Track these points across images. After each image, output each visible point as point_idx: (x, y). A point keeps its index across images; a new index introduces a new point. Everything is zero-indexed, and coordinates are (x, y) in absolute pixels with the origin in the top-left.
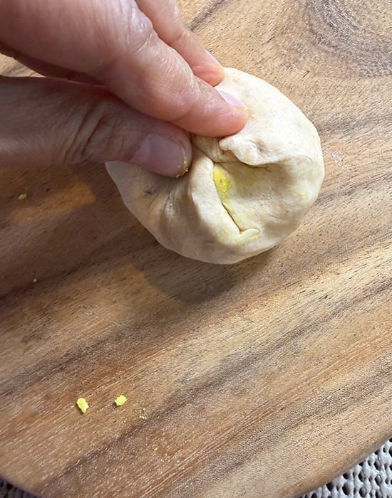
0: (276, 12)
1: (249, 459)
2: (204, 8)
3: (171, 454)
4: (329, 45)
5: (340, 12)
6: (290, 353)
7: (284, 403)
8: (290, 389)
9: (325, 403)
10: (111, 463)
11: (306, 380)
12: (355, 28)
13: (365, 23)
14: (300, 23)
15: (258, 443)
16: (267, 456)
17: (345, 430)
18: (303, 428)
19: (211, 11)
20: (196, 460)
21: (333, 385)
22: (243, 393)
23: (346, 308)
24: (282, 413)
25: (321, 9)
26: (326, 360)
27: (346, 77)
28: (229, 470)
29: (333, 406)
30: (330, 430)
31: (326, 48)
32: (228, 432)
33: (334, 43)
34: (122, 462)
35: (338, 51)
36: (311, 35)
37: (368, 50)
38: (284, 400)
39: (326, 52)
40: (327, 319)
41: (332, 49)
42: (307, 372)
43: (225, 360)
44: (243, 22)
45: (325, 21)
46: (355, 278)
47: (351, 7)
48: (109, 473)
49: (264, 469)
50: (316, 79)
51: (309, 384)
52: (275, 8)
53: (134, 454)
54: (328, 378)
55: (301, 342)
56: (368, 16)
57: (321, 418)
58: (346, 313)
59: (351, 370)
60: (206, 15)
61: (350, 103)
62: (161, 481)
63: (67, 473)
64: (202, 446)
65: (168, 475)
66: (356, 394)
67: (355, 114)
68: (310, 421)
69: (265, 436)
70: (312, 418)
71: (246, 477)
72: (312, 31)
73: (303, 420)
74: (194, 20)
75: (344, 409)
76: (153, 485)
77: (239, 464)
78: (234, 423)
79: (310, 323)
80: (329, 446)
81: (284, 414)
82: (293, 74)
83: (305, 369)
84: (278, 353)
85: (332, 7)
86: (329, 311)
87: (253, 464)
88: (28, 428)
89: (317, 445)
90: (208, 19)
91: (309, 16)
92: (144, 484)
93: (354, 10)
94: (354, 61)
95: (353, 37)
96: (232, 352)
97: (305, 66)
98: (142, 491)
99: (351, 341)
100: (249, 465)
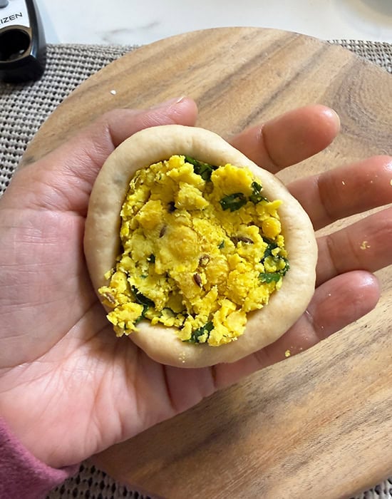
1: (313, 459)
4: (353, 133)
5: (360, 109)
6: (340, 372)
7: (338, 413)
8: (342, 401)
9: (373, 414)
11: (355, 394)
12: (372, 120)
13: (380, 117)
15: (319, 446)
16: (326, 457)
18: (355, 434)
19: (261, 110)
20: (269, 459)
21: (377, 398)
22: (304, 404)
23: (383, 335)
24: (337, 421)
25: (345, 107)
26: (370, 378)
28: (297, 468)
29: (379, 416)
30: (378, 436)
31: (351, 136)
32: (294, 436)
33: (357, 132)
35: (361, 138)
37: (383, 137)
38: (338, 410)
39: (351, 138)
40: (368, 344)
41: (356, 137)
42: (355, 388)
43: (288, 378)
45: (349, 116)
46: (388, 311)
47: (368, 105)
49: (326, 467)
50: (345, 158)
51: (357, 398)
54: (372, 392)
55: (349, 362)
56: (382, 112)
57: (369, 425)
58: (383, 339)
60: (258, 113)
62: (242, 475)
64: (272, 448)
65: (246, 472)
68: (361, 427)
69: (325, 440)
70: (362, 425)
71: (311, 475)
73: (355, 426)
74: (249, 117)
75: (389, 419)
76: (235, 479)
77: (305, 463)
78: (298, 429)
79: (355, 348)
80: (378, 449)
81: (339, 422)
82: (327, 155)
83: (353, 385)
84: (330, 371)
85: (354, 106)
86: (369, 338)
87: (316, 463)
89: (368, 448)
90: (260, 116)
92: (228, 478)
93: (371, 108)
94: (373, 145)
95: (372, 128)
96: (293, 370)
97: (336, 149)
98: (226, 484)
100: (313, 464)
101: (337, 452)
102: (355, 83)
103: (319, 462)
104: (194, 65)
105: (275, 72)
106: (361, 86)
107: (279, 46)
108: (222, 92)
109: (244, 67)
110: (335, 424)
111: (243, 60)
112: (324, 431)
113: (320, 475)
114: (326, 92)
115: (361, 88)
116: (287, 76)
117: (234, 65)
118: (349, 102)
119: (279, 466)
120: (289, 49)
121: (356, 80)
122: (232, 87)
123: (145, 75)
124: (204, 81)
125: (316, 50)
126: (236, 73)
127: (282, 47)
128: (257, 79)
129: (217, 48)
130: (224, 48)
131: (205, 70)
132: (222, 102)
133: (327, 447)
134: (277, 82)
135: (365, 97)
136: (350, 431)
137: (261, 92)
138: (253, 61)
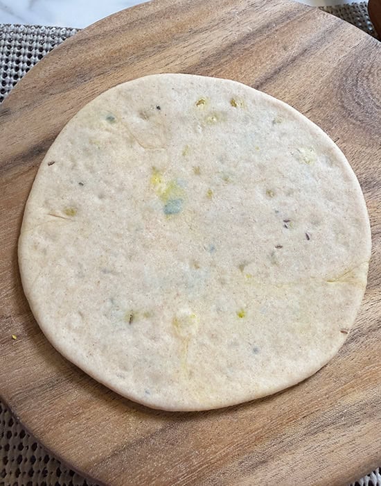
0: (314, 89)
1: (273, 458)
2: (256, 81)
3: (205, 448)
4: (356, 119)
5: (366, 94)
7: (305, 413)
8: (311, 401)
9: (342, 416)
10: (152, 451)
11: (326, 394)
14: (334, 100)
15: (281, 445)
16: (288, 458)
17: (358, 441)
18: (321, 436)
20: (227, 455)
21: (349, 400)
23: (363, 335)
24: (303, 421)
25: (351, 90)
26: (344, 378)
27: (369, 145)
28: (254, 467)
29: (348, 419)
30: (344, 440)
31: (354, 121)
32: (256, 433)
33: (360, 118)
34: (162, 451)
35: (363, 125)
36: (342, 110)
38: (305, 409)
39: (354, 124)
41: (358, 123)
42: (326, 387)
44: (287, 95)
45: (354, 100)
46: (371, 310)
47: (375, 91)
48: (150, 459)
49: (286, 468)
51: (328, 398)
52: (314, 86)
53: (173, 445)
54: (344, 393)
57: (337, 428)
58: (362, 339)
59: (365, 389)
61: (371, 166)
62: (195, 470)
63: (114, 455)
64: (232, 443)
65: (201, 466)
66: (368, 409)
67: (376, 175)
68: (327, 430)
69: (287, 440)
70: (329, 427)
71: (269, 475)
72: (343, 107)
73: (322, 428)
75: (358, 423)
76: (188, 473)
77: (264, 462)
78: (261, 426)
80: (344, 453)
81: (305, 422)
83: (325, 385)
85: (360, 90)
87: (276, 463)
88: (83, 413)
89: (333, 451)
91: (342, 95)
92: (180, 472)
93: (378, 93)
95: (376, 115)
97: (336, 134)
98: (178, 478)
99: (367, 364)
100: (273, 464)
101: (300, 454)
102: (365, 66)
103: (279, 462)
104: (195, 29)
105: (281, 45)
106: (370, 70)
107: (288, 18)
108: (222, 61)
109: (248, 37)
110: (301, 424)
111: (248, 29)
112: (289, 430)
113: (279, 476)
114: (333, 72)
115: (370, 72)
116: (294, 51)
117: (237, 33)
118: (356, 85)
119: (236, 463)
120: (299, 22)
121: (366, 63)
122: (233, 56)
123: (141, 34)
124: (205, 47)
125: (327, 26)
126: (240, 42)
127: (292, 19)
128: (261, 50)
129: (222, 13)
130: (229, 13)
131: (207, 35)
132: (221, 70)
133: (290, 446)
134: (282, 56)
135: (373, 82)
136: (316, 433)
137: (264, 65)
138: (259, 31)
